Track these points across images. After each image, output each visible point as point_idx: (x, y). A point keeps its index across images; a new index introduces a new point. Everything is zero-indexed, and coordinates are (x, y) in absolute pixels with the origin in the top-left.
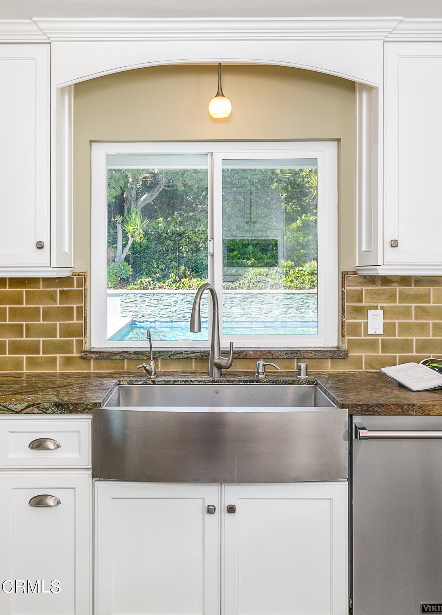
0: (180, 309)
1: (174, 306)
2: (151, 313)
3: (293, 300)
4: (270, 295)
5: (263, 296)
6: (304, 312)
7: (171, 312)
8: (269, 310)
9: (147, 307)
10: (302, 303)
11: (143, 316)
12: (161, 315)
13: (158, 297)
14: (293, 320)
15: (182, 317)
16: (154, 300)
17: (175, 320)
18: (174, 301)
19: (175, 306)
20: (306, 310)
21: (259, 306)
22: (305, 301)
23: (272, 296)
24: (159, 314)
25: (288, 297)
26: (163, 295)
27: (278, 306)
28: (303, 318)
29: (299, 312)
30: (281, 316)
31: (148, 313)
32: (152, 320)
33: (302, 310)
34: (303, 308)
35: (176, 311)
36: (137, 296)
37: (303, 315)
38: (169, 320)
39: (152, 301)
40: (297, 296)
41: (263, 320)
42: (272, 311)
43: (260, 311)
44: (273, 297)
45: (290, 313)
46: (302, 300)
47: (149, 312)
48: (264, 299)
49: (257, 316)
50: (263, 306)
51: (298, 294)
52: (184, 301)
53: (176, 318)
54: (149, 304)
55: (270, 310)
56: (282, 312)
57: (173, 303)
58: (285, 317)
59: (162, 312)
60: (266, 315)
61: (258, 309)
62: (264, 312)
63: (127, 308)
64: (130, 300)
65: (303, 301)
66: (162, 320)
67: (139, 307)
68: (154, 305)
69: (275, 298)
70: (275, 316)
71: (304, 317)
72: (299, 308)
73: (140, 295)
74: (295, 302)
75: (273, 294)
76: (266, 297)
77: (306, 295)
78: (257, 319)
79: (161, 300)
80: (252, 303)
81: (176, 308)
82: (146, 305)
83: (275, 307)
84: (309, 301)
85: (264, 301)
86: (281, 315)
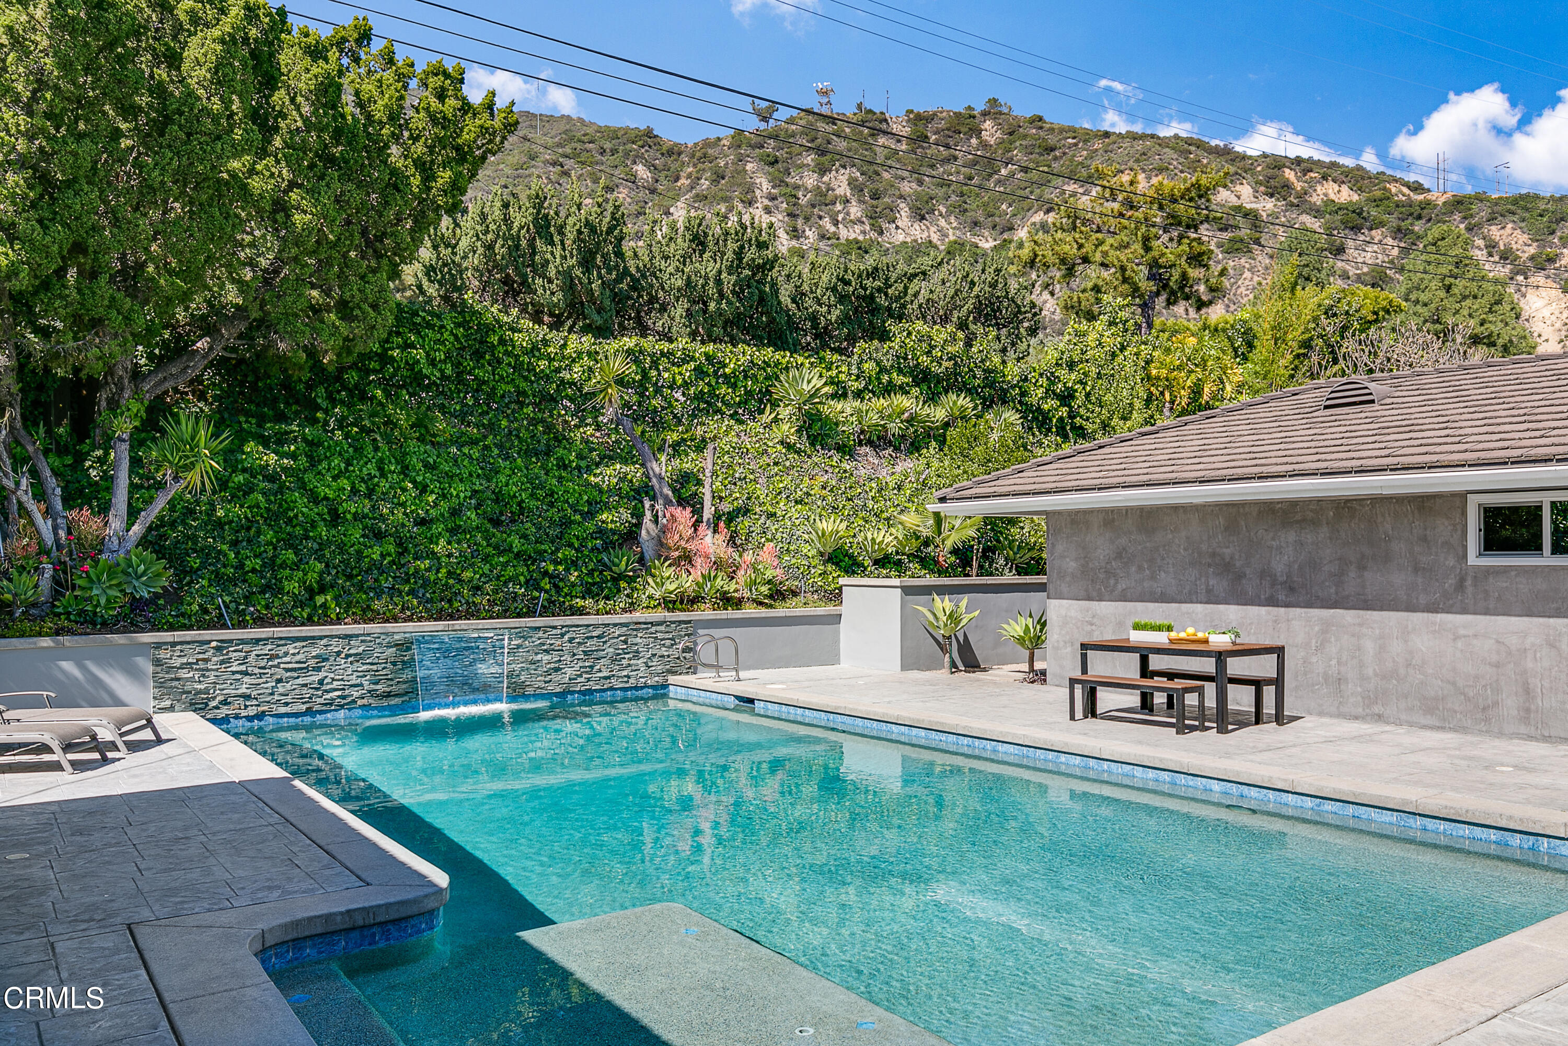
0: (332, 675)
1: (314, 669)
2: (247, 692)
3: (604, 639)
4: (554, 632)
5: (541, 634)
6: (629, 665)
7: (306, 685)
8: (552, 665)
9: (238, 676)
10: (625, 646)
11: (225, 703)
12: (276, 697)
13: (269, 647)
14: (605, 687)
15: (339, 697)
16: (258, 656)
17: (316, 708)
18: (314, 657)
19: (319, 669)
20: (631, 662)
22: (629, 642)
23: (559, 632)
24: (272, 694)
25: (594, 634)
26: (283, 642)
27: (574, 655)
28: (626, 679)
29: (619, 668)
30: (579, 680)
31: (240, 692)
32: (252, 712)
33: (625, 662)
34: (626, 656)
35: (321, 682)
36: (205, 647)
37: (625, 673)
38: (302, 708)
39: (251, 659)
40: (610, 630)
42: (559, 669)
44: (563, 635)
45: (600, 671)
46: (623, 638)
47: (243, 690)
48: (541, 641)
50: (539, 657)
51: (615, 625)
52: (343, 655)
53: (319, 700)
54: (243, 668)
55: (556, 665)
56: (582, 669)
57: (312, 662)
58: (589, 680)
59: (281, 688)
60: (547, 678)
63: (174, 683)
64: (185, 660)
65: (625, 642)
66: (283, 710)
67: (212, 678)
68: (257, 671)
69: (566, 637)
70: (566, 681)
71: (628, 677)
72: (618, 658)
73: (214, 644)
74: (608, 644)
75: (563, 627)
76: (546, 635)
79: (277, 657)
81: (322, 674)
82: (234, 673)
83: (566, 657)
84: (638, 640)
85: (544, 644)
86: (581, 676)
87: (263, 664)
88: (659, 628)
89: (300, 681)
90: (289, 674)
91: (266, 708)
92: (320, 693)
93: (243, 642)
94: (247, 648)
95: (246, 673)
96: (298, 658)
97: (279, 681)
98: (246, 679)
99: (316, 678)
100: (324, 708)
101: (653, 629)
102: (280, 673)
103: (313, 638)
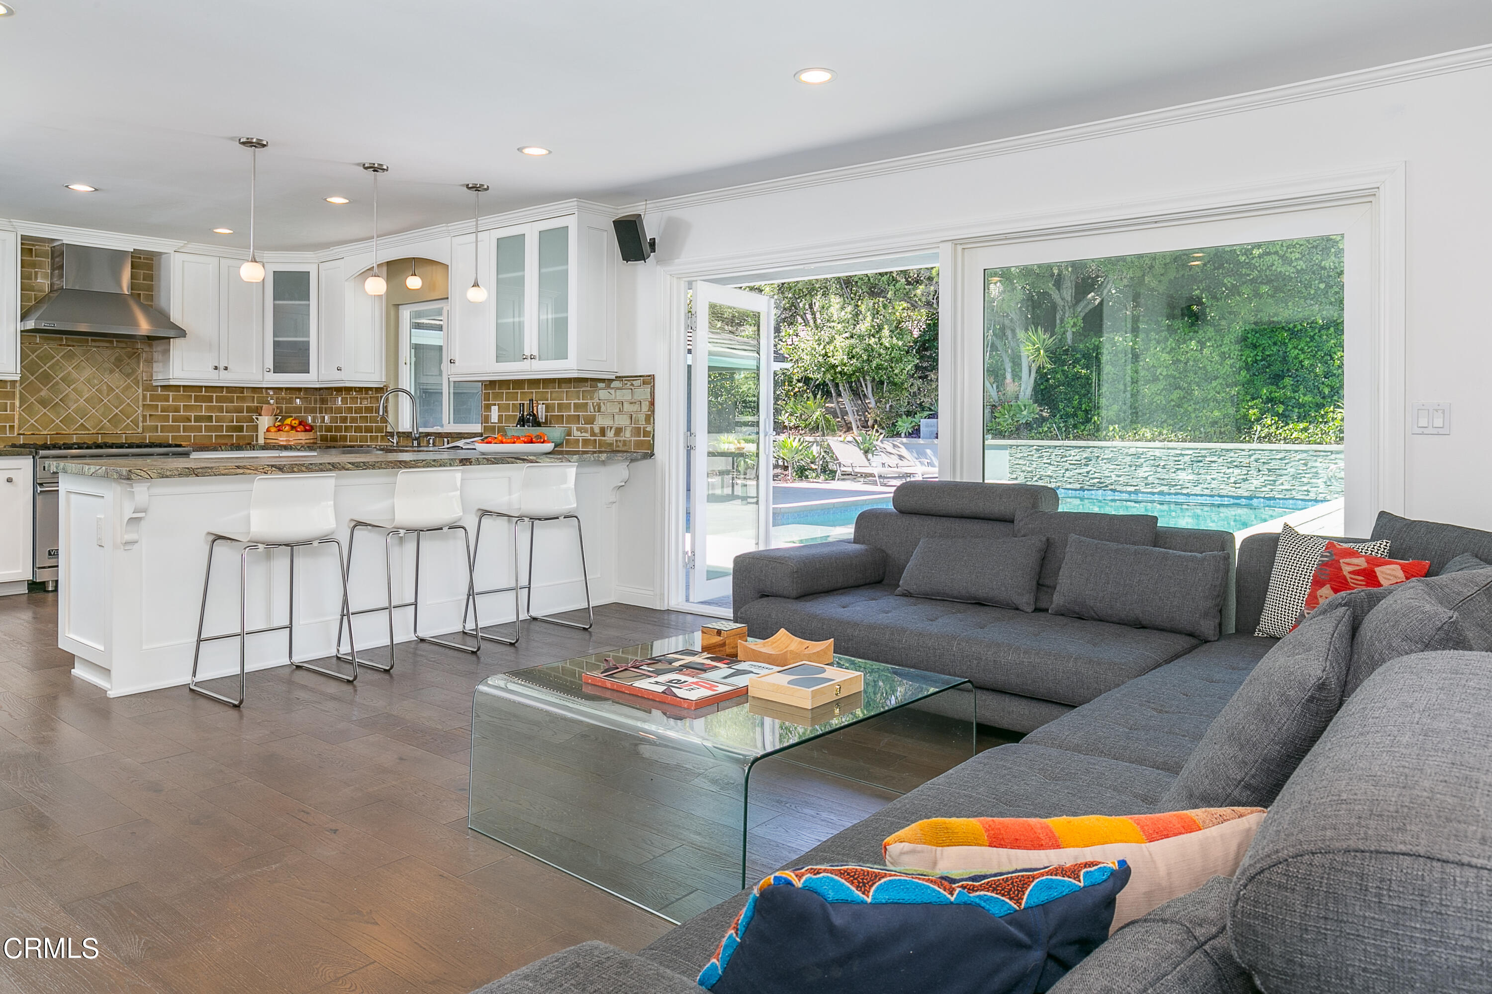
0: (1094, 470)
1: (1085, 465)
2: (1051, 474)
3: (1286, 461)
4: (1243, 453)
5: (1232, 454)
6: (1309, 483)
7: (1080, 474)
9: (1047, 465)
10: (1305, 468)
11: (1040, 479)
12: (1065, 479)
13: (1062, 451)
14: (1287, 497)
15: (1098, 482)
16: (1056, 455)
17: (1086, 487)
18: (1085, 458)
19: (1087, 465)
20: (1313, 481)
21: (1225, 470)
22: (1310, 465)
23: (1247, 453)
24: (1063, 477)
25: (1278, 457)
26: (1068, 448)
27: (1259, 471)
28: (1306, 493)
29: (1299, 483)
30: (1264, 489)
31: (1047, 474)
33: (1304, 480)
34: (1306, 475)
35: (1088, 472)
36: (1031, 448)
37: (1305, 488)
38: (1079, 486)
39: (1053, 457)
40: (1293, 455)
41: (1230, 493)
42: (1248, 480)
43: (1226, 479)
44: (1250, 456)
45: (1282, 484)
46: (1303, 462)
47: (1049, 473)
48: (1233, 459)
49: (1221, 487)
50: (1231, 470)
51: (1296, 451)
52: (1100, 459)
53: (1088, 483)
54: (1049, 461)
55: (1245, 477)
56: (1266, 482)
57: (1083, 461)
58: (1272, 490)
59: (1068, 474)
60: (1237, 485)
61: (1222, 475)
62: (1232, 480)
63: (1018, 466)
64: (1022, 455)
65: (1306, 465)
66: (1069, 486)
67: (1034, 466)
68: (1056, 463)
69: (1253, 458)
70: (1253, 489)
71: (1308, 491)
72: (1299, 476)
73: (1035, 447)
74: (1290, 465)
75: (1250, 450)
76: (1237, 455)
77: (1311, 453)
78: (1221, 491)
79: (1066, 457)
80: (1213, 465)
81: (1089, 468)
82: (1045, 463)
83: (1254, 472)
84: (1317, 464)
85: (1234, 461)
86: (1265, 486)
87: (1058, 459)
88: (1338, 456)
89: (1077, 471)
90: (1071, 466)
91: (1060, 484)
92: (1088, 479)
93: (1050, 447)
94: (1051, 450)
95: (1050, 464)
96: (1076, 458)
97: (1067, 470)
98: (1051, 467)
99: (1086, 470)
100: (1090, 488)
101: (1333, 456)
102: (1067, 465)
103: (1085, 447)
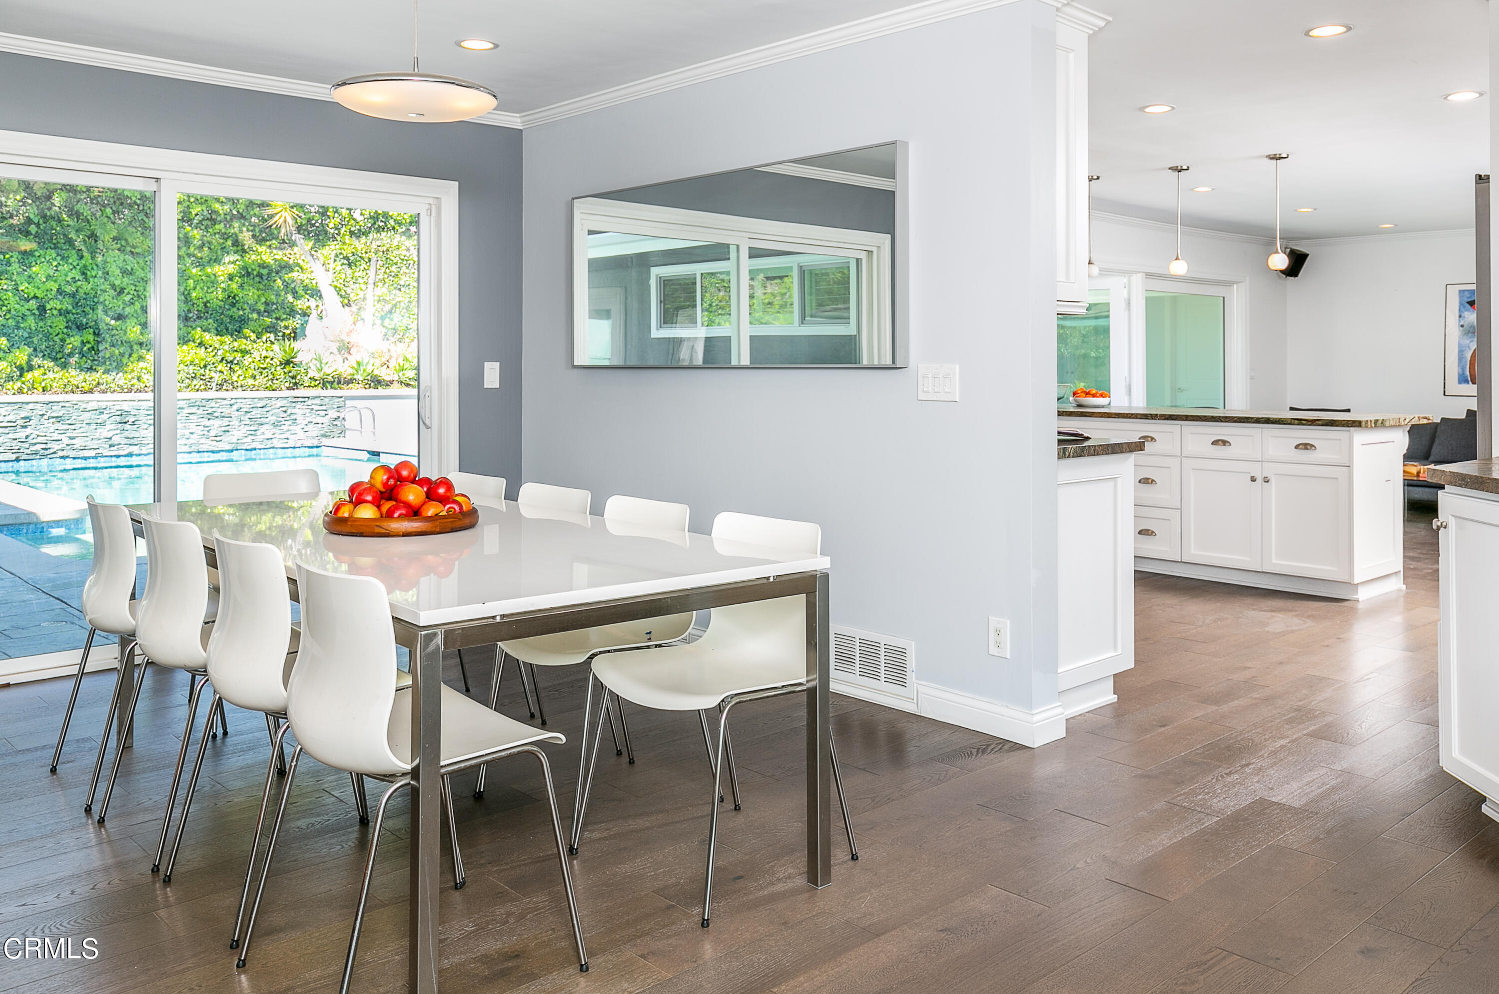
1: (22, 427)
3: (267, 409)
4: (225, 402)
5: (213, 404)
6: (288, 430)
7: (15, 439)
8: (224, 429)
10: (285, 415)
14: (268, 446)
17: (24, 457)
19: (25, 428)
20: (290, 428)
21: (205, 422)
22: (289, 412)
23: (229, 403)
25: (259, 405)
27: (241, 421)
28: (286, 441)
29: (279, 432)
30: (245, 440)
33: (285, 428)
34: (286, 423)
35: (27, 437)
37: (285, 436)
40: (274, 403)
41: (211, 448)
42: (228, 431)
43: (206, 433)
45: (263, 434)
46: (284, 409)
48: (214, 410)
49: (200, 442)
50: (211, 422)
55: (226, 429)
56: (249, 432)
58: (253, 441)
60: (218, 439)
61: (202, 428)
62: (213, 433)
65: (285, 412)
69: (235, 407)
70: (234, 441)
72: (279, 424)
74: (271, 413)
76: (217, 405)
77: (290, 400)
78: (201, 446)
80: (191, 417)
83: (235, 422)
86: (246, 437)
88: (314, 401)
92: (27, 445)
96: (9, 418)
101: (310, 402)
